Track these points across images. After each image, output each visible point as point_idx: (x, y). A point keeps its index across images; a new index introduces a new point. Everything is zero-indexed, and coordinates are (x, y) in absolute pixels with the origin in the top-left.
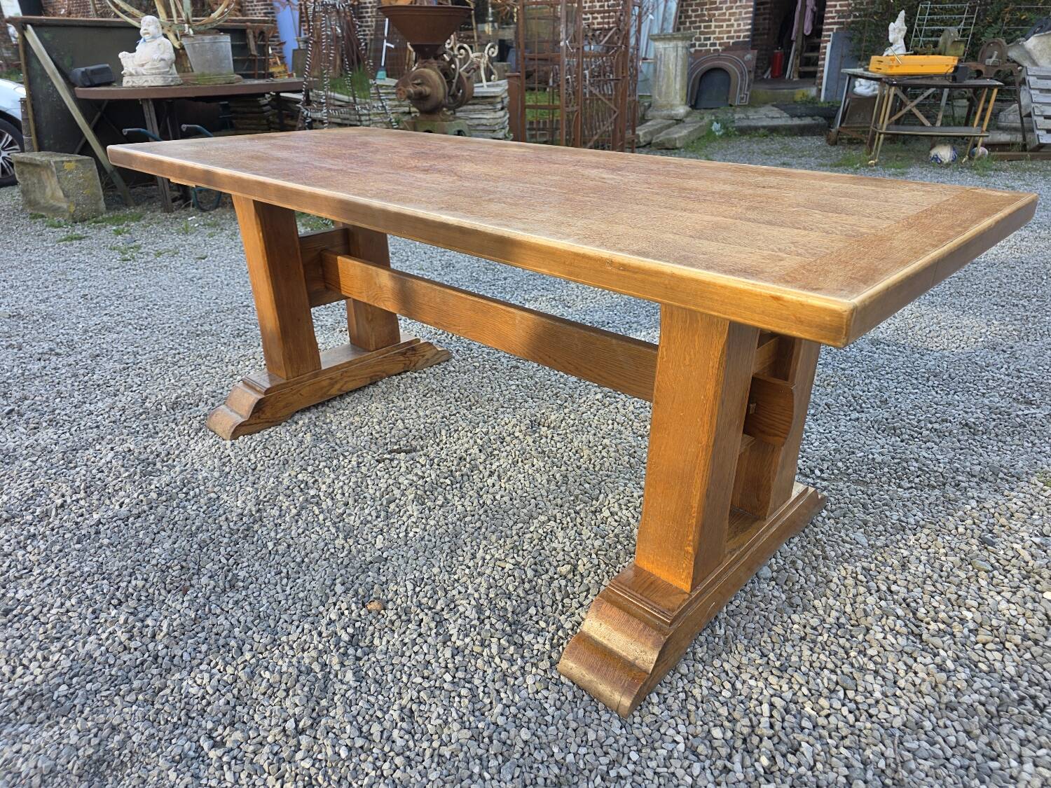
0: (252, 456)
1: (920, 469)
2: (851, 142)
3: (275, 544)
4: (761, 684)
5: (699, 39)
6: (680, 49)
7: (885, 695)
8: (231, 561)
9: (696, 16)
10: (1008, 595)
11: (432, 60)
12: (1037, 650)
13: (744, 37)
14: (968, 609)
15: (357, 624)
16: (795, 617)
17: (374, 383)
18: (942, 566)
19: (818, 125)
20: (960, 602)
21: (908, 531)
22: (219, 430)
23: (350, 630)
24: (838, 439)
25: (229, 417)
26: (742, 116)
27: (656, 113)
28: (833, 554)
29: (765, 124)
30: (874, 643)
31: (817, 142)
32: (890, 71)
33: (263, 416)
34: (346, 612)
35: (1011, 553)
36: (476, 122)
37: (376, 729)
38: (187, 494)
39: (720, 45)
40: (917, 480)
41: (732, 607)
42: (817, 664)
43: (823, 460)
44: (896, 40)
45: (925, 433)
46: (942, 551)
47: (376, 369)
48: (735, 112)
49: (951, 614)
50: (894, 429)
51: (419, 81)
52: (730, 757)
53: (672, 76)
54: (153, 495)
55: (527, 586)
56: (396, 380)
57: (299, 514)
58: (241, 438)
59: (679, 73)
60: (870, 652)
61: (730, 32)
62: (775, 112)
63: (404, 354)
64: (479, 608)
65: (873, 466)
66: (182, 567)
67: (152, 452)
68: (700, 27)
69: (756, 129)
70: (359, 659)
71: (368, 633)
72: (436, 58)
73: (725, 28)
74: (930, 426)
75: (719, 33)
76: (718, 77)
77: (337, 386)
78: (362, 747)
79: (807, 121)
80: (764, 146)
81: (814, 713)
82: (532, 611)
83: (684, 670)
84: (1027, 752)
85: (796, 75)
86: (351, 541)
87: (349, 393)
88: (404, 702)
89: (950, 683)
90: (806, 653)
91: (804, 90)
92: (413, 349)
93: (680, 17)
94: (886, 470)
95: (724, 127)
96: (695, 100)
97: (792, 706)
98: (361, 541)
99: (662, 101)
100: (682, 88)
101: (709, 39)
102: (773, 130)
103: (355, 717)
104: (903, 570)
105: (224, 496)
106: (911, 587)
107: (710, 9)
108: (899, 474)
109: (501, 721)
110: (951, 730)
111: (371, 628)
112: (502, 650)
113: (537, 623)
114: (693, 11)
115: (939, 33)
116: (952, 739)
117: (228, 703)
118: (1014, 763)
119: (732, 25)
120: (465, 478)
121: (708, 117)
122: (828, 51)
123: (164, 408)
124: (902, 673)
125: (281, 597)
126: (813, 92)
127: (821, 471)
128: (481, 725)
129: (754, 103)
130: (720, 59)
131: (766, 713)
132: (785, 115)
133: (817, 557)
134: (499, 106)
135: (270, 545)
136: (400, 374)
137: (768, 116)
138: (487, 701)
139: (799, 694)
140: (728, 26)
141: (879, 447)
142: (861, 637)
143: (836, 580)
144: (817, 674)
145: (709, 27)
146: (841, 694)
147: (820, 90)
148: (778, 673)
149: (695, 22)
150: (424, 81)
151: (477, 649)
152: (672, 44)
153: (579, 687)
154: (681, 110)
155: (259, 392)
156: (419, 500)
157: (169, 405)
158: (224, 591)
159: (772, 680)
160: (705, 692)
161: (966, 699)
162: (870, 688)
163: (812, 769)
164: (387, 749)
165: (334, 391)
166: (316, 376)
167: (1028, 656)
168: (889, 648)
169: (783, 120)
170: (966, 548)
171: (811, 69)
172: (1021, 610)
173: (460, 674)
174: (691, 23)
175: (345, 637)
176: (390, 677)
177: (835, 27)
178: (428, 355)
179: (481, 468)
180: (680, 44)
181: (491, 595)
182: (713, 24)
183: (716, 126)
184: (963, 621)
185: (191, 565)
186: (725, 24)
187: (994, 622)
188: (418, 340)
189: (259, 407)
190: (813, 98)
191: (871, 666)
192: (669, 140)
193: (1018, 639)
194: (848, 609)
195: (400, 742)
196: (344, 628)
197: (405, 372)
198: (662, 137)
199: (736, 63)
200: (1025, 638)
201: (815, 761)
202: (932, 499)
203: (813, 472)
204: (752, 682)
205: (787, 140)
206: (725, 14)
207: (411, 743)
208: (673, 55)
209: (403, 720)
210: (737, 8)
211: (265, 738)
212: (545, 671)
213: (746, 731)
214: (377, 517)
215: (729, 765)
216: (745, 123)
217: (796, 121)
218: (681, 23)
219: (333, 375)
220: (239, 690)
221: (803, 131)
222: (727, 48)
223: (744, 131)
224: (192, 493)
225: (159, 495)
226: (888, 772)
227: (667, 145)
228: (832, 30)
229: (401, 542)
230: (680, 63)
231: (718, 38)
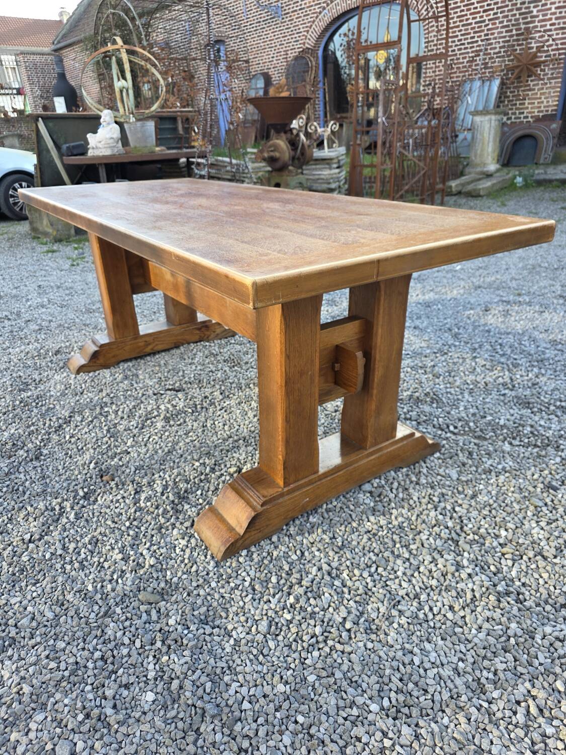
0: (83, 385)
1: (532, 433)
3: (70, 437)
4: (322, 555)
5: (515, 114)
7: (405, 574)
8: (42, 444)
9: (513, 96)
10: (543, 524)
12: (542, 563)
13: (552, 111)
14: (506, 530)
15: (92, 487)
16: (372, 518)
17: (177, 347)
18: (506, 499)
21: (493, 473)
22: (71, 369)
23: (86, 490)
24: (480, 407)
25: (79, 361)
26: (542, 172)
27: (471, 170)
28: (424, 481)
30: (418, 542)
33: (96, 362)
34: (89, 480)
36: (317, 177)
37: (72, 546)
38: (37, 404)
39: (532, 117)
40: (526, 441)
42: (367, 549)
43: (460, 420)
45: (552, 408)
46: (512, 489)
47: (179, 337)
48: (537, 168)
49: (490, 531)
50: (529, 403)
51: (272, 149)
53: (486, 142)
54: (18, 402)
55: (203, 477)
56: (193, 346)
57: (92, 421)
58: (81, 374)
61: (540, 107)
63: (199, 329)
64: (166, 487)
65: (495, 427)
68: (516, 104)
69: (551, 181)
70: (84, 507)
71: (97, 493)
72: (285, 133)
73: (536, 104)
74: (558, 403)
75: (532, 108)
76: (528, 142)
77: (150, 347)
80: (554, 195)
81: (347, 578)
82: (199, 492)
83: (275, 539)
86: (112, 439)
87: (159, 352)
88: (95, 534)
89: (457, 574)
92: (206, 327)
93: (500, 97)
94: (505, 431)
95: (525, 180)
96: (507, 160)
97: (334, 571)
98: (119, 440)
99: (477, 161)
101: (523, 113)
102: (564, 182)
103: (64, 538)
105: (57, 407)
106: (471, 510)
107: (524, 91)
108: (515, 433)
109: (145, 552)
110: (439, 604)
111: (99, 491)
113: (199, 500)
114: (511, 92)
116: (436, 610)
119: (542, 102)
121: (514, 172)
123: (50, 354)
124: (426, 563)
125: (60, 467)
127: (456, 427)
128: (132, 553)
129: (555, 162)
130: (532, 129)
131: (314, 573)
133: (411, 482)
134: (336, 166)
135: (67, 437)
136: (197, 342)
138: (144, 540)
139: (344, 564)
140: (538, 103)
141: (508, 415)
142: (411, 537)
143: (415, 498)
144: (364, 554)
145: (524, 104)
146: (373, 569)
148: (337, 550)
149: (512, 101)
150: (276, 149)
152: (488, 118)
154: (493, 167)
155: (97, 346)
156: (167, 420)
157: (54, 352)
158: (31, 460)
159: (331, 553)
160: (281, 554)
163: (325, 610)
164: (74, 558)
165: (148, 350)
166: (136, 338)
167: (534, 566)
170: (532, 489)
172: (548, 536)
173: (135, 523)
174: (508, 101)
175: (81, 493)
176: (95, 519)
178: (218, 331)
179: (217, 404)
180: (495, 117)
181: (177, 480)
182: (527, 102)
183: (518, 179)
184: (497, 536)
186: (536, 102)
187: (521, 541)
188: (211, 321)
189: (95, 355)
191: (407, 555)
192: (476, 190)
193: (532, 554)
194: (414, 518)
195: (83, 556)
196: (83, 488)
197: (200, 341)
198: (471, 187)
199: (543, 131)
200: (539, 554)
201: (330, 606)
202: (527, 454)
203: (448, 427)
204: (317, 553)
206: (537, 94)
207: (89, 558)
208: (487, 127)
209: (90, 544)
210: (547, 89)
213: (294, 581)
214: (136, 427)
216: (542, 177)
218: (501, 102)
219: (147, 338)
222: (538, 120)
223: (540, 183)
224: (40, 404)
225: (21, 402)
227: (473, 194)
229: (142, 444)
230: (493, 131)
231: (530, 113)
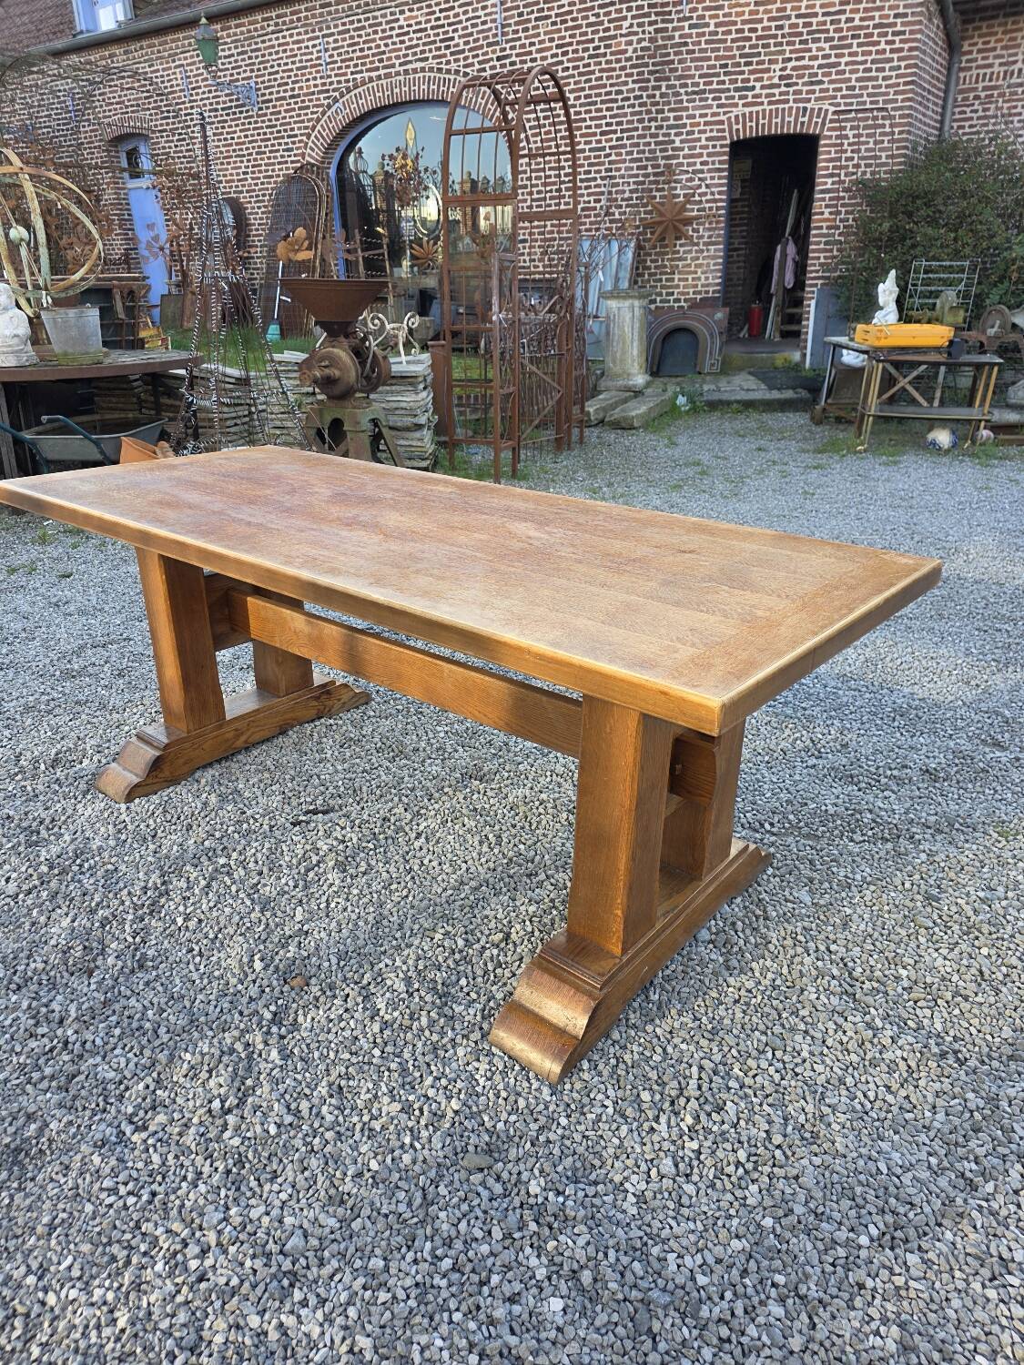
0: (151, 822)
1: (874, 821)
2: (839, 420)
3: (185, 920)
4: (692, 1048)
5: (661, 295)
6: (636, 309)
7: (812, 1054)
8: (138, 939)
9: (656, 267)
10: (944, 951)
11: (342, 339)
12: (965, 1006)
13: (714, 292)
14: (904, 968)
15: (280, 1002)
16: (731, 980)
17: (283, 732)
18: (884, 923)
19: (801, 400)
20: (895, 961)
21: (853, 888)
22: (111, 791)
23: (273, 1008)
24: (792, 789)
25: (122, 776)
26: (713, 387)
27: (610, 384)
28: (774, 914)
29: (738, 398)
30: (807, 1004)
31: (798, 419)
32: (877, 344)
33: (161, 775)
34: (267, 990)
35: (954, 909)
36: (395, 405)
37: (304, 1105)
38: (81, 866)
39: (685, 300)
40: (870, 833)
41: (668, 972)
42: (748, 1027)
43: (774, 813)
44: (887, 303)
45: (884, 780)
46: (886, 908)
47: (286, 716)
48: (704, 382)
49: (887, 972)
50: (852, 776)
51: (327, 363)
52: (657, 1119)
53: (628, 342)
54: (44, 869)
55: (457, 956)
56: (308, 727)
57: (208, 886)
58: (137, 801)
59: (636, 338)
60: (802, 1013)
61: (696, 286)
62: (751, 382)
63: (317, 698)
64: (408, 981)
65: (826, 818)
66: (85, 947)
67: (34, 819)
68: (661, 280)
69: (729, 403)
70: (283, 1037)
71: (291, 1011)
72: (347, 336)
73: (690, 282)
74: (889, 773)
75: (684, 287)
76: (682, 339)
77: (243, 738)
78: (291, 1125)
79: (789, 394)
80: (737, 425)
81: (741, 1074)
82: (463, 982)
83: (616, 1035)
84: (940, 1102)
85: (778, 335)
86: (268, 914)
87: (255, 745)
88: (332, 1079)
89: (876, 1041)
90: (739, 1015)
91: (786, 354)
92: (328, 693)
93: (637, 268)
94: (839, 822)
95: (691, 400)
96: (656, 368)
97: (721, 1067)
98: (279, 914)
99: (617, 369)
100: (640, 355)
101: (673, 294)
102: (748, 405)
103: (282, 1095)
104: (844, 930)
105: (123, 867)
106: (850, 946)
107: (672, 260)
108: (852, 825)
109: (431, 1093)
110: (872, 1086)
111: (294, 1005)
112: (432, 1023)
113: (468, 994)
114: (652, 261)
115: (937, 294)
116: (871, 1095)
117: (147, 1087)
118: (928, 1114)
119: (699, 279)
120: (390, 841)
121: (672, 388)
122: (812, 309)
123: (43, 767)
124: (831, 1032)
125: (195, 976)
126: (797, 356)
127: (772, 825)
128: (411, 1098)
129: (726, 369)
130: (687, 318)
131: (696, 1076)
132: (763, 386)
133: (757, 917)
134: (421, 386)
135: (180, 921)
136: (313, 721)
137: (744, 386)
138: (417, 1074)
139: (729, 1056)
140: (693, 279)
141: (832, 797)
142: (794, 998)
143: (775, 941)
144: (748, 1036)
145: (673, 280)
146: (769, 1055)
147: (805, 355)
148: (711, 1037)
149: (655, 274)
150: (334, 361)
151: (407, 1022)
152: (627, 303)
153: (510, 1057)
154: (640, 379)
155: (156, 748)
156: (341, 867)
157: (49, 762)
158: (133, 971)
159: (704, 1043)
160: (636, 1057)
161: (888, 1056)
162: (798, 1048)
163: (735, 1126)
164: (316, 1125)
165: (240, 743)
166: (220, 727)
167: (957, 1012)
168: (820, 1008)
169: (761, 392)
170: (911, 904)
171: (794, 328)
172: (956, 967)
173: (389, 1049)
174: (650, 275)
175: (268, 1016)
176: (316, 1054)
177: (820, 282)
178: (345, 698)
179: (407, 829)
180: (637, 303)
181: (420, 967)
182: (676, 277)
183: (681, 400)
184: (898, 978)
185: (95, 944)
186: (690, 277)
187: (929, 980)
188: (333, 682)
189: (156, 764)
190: (797, 364)
191: (802, 1027)
192: (625, 419)
193: (949, 996)
194: (785, 971)
195: (329, 1118)
196: (267, 1006)
197: (319, 718)
198: (617, 414)
199: (705, 323)
200: (956, 994)
201: (739, 1119)
202: (882, 854)
203: (762, 826)
204: (684, 1046)
205: (765, 417)
206: (689, 265)
207: (341, 1119)
208: (628, 316)
209: (331, 1096)
210: (704, 258)
211: (190, 1119)
212: (476, 1043)
213: (674, 1093)
214: (295, 887)
215: (655, 1125)
216: (716, 397)
217: (776, 395)
218: (638, 275)
219: (237, 725)
220: (159, 1074)
221: (784, 406)
222: (694, 305)
223: (714, 406)
224: (86, 865)
225: (51, 868)
226: (808, 1126)
227: (624, 425)
228: (816, 285)
229: (322, 914)
230: (637, 325)
231: (683, 294)
